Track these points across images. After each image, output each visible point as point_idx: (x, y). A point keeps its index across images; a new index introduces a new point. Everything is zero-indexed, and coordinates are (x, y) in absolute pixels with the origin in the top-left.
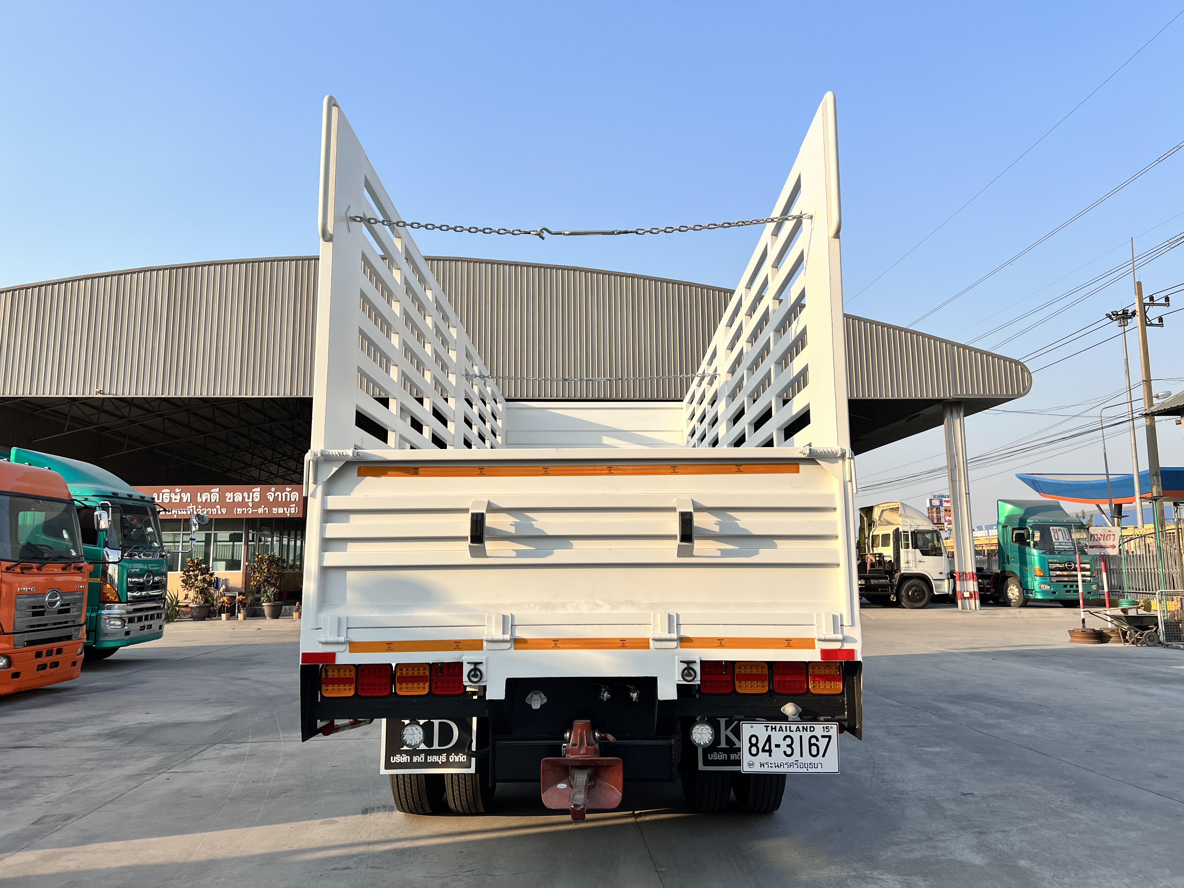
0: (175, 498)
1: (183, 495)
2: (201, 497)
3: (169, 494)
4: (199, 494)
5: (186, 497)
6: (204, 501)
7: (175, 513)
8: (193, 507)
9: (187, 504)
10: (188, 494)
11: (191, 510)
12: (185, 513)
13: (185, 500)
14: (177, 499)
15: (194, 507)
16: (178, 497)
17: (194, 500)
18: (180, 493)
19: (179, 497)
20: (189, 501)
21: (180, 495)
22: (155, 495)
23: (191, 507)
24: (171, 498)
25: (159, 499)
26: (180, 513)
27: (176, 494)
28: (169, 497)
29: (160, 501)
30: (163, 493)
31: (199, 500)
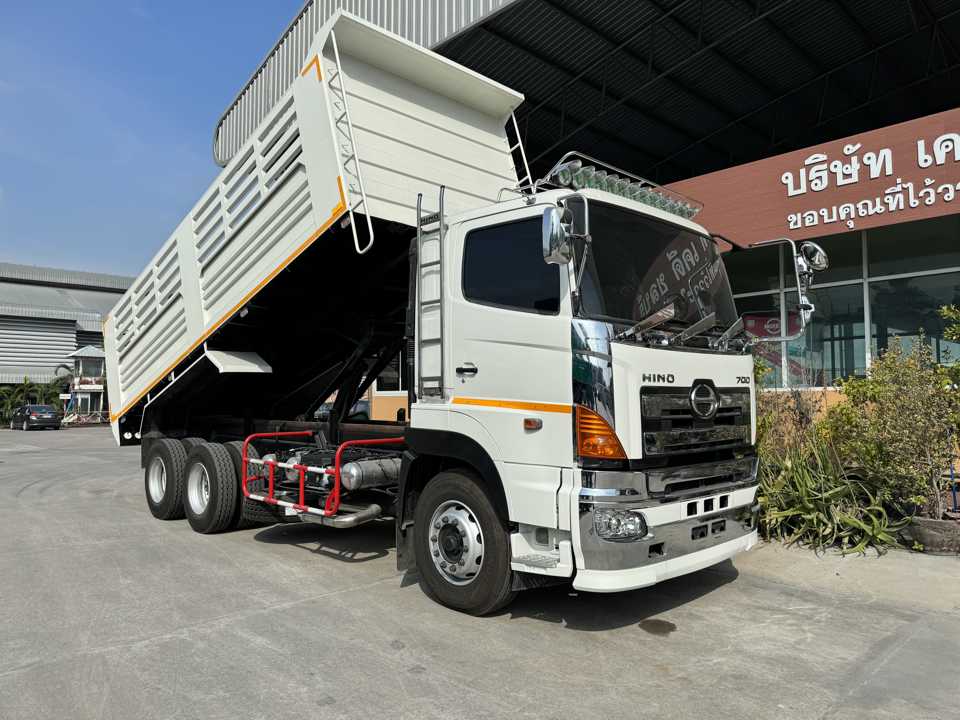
0: (848, 172)
1: (870, 158)
2: (930, 150)
3: (825, 166)
4: (921, 144)
5: (880, 162)
6: (941, 159)
7: (848, 214)
8: (905, 186)
9: (885, 180)
10: (886, 153)
11: (901, 196)
12: (879, 208)
13: (875, 172)
14: (850, 175)
15: (910, 185)
16: (854, 168)
17: (906, 166)
18: (860, 154)
19: (858, 166)
20: (889, 171)
21: (860, 161)
22: (788, 178)
23: (899, 188)
24: (832, 176)
25: (797, 186)
26: (862, 212)
27: (846, 160)
28: (825, 175)
29: (803, 189)
30: (809, 167)
31: (923, 159)
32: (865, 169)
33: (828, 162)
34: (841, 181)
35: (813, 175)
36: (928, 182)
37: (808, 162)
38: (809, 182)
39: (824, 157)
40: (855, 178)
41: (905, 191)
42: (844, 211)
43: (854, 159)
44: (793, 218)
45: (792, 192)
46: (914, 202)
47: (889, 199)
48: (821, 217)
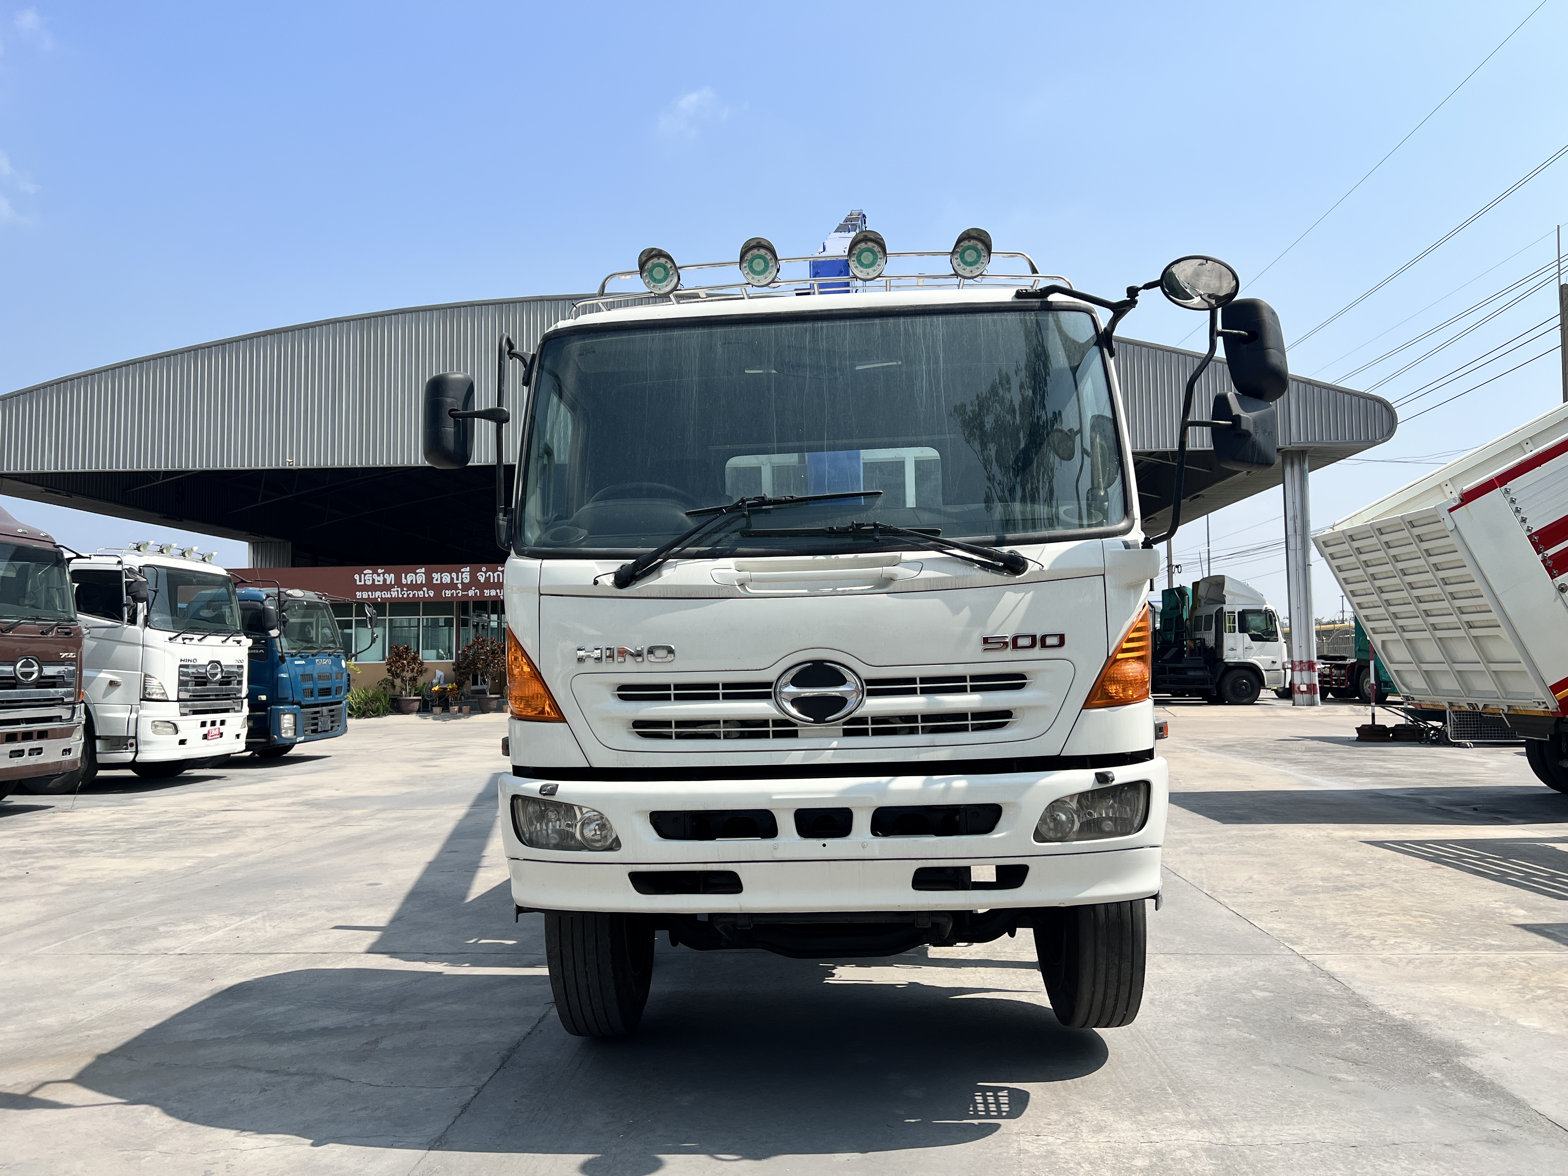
0: (379, 580)
2: (406, 578)
3: (371, 575)
4: (403, 575)
5: (390, 578)
6: (409, 583)
7: (378, 596)
9: (391, 586)
12: (389, 596)
15: (399, 589)
17: (398, 582)
19: (382, 578)
21: (384, 576)
22: (357, 577)
23: (396, 589)
24: (373, 580)
25: (360, 581)
26: (383, 596)
27: (379, 575)
28: (371, 579)
29: (362, 583)
30: (365, 575)
31: (404, 581)
32: (385, 580)
33: (373, 574)
34: (376, 583)
35: (366, 578)
36: (405, 589)
37: (365, 572)
38: (365, 580)
39: (371, 572)
40: (381, 583)
41: (398, 591)
42: (378, 594)
43: (382, 575)
44: (358, 593)
45: (358, 583)
46: (400, 596)
47: (392, 593)
48: (369, 595)
